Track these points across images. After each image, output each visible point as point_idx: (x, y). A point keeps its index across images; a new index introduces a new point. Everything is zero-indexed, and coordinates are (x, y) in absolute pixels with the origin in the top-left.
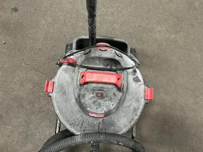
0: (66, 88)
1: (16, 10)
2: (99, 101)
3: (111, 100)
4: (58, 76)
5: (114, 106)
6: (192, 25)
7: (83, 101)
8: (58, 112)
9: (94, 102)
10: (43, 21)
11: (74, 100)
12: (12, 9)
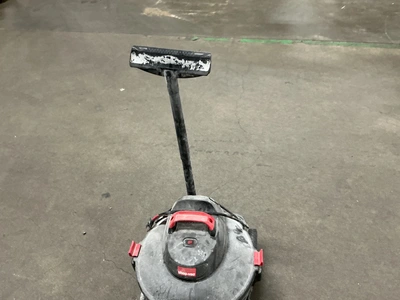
0: (154, 248)
1: (107, 195)
2: (189, 249)
3: (202, 248)
4: (146, 239)
5: (207, 257)
6: (347, 207)
7: (170, 251)
8: (140, 279)
9: (183, 251)
10: (139, 207)
11: (161, 261)
12: (103, 195)
